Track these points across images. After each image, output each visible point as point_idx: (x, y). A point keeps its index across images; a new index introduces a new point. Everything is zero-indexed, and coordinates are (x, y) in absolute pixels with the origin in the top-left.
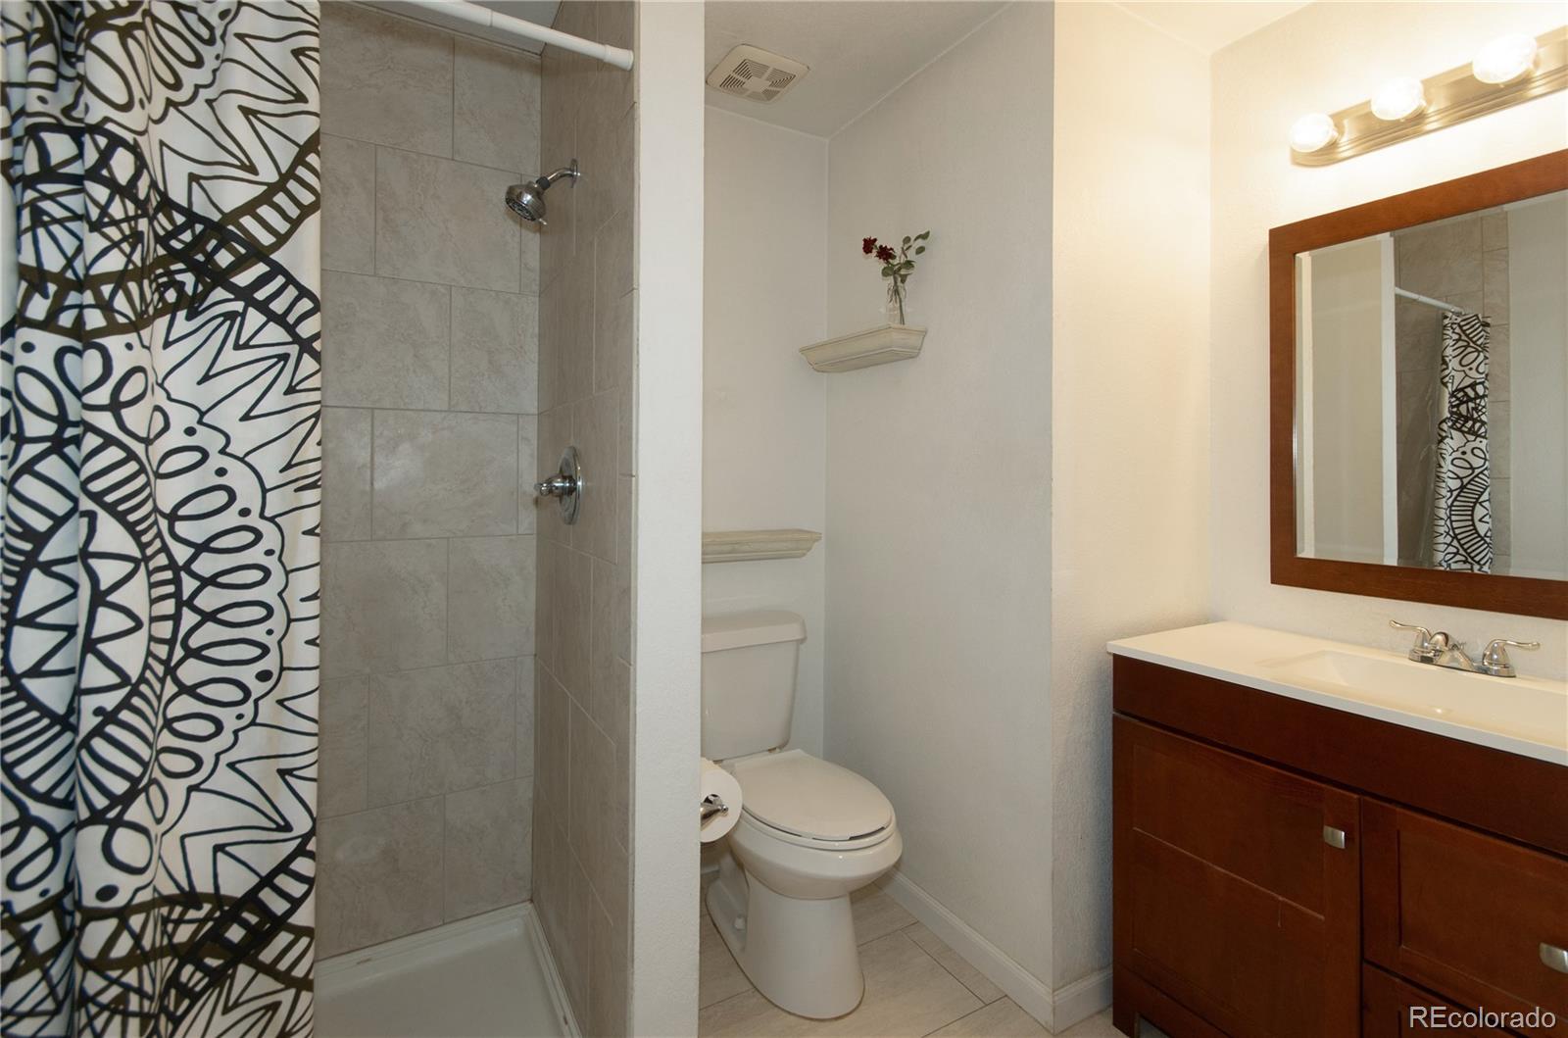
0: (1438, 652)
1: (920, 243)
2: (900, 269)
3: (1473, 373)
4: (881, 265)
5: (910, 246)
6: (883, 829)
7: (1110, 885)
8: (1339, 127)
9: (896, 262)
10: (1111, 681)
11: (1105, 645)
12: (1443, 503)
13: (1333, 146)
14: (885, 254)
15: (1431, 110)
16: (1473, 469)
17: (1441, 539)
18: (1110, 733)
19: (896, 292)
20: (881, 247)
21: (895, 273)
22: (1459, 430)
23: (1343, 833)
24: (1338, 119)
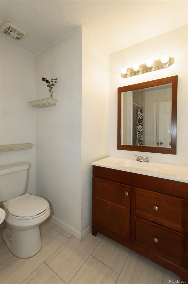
0: (140, 159)
1: (55, 81)
2: (51, 86)
3: (141, 116)
4: (47, 84)
5: (53, 81)
6: (45, 210)
7: (92, 208)
8: (128, 71)
9: (50, 84)
10: (92, 170)
11: (91, 164)
12: (137, 135)
13: (127, 74)
14: (47, 82)
15: (140, 70)
16: (141, 130)
17: (137, 141)
18: (92, 180)
19: (50, 91)
20: (46, 80)
21: (50, 86)
22: (139, 124)
23: (128, 193)
24: (128, 69)
